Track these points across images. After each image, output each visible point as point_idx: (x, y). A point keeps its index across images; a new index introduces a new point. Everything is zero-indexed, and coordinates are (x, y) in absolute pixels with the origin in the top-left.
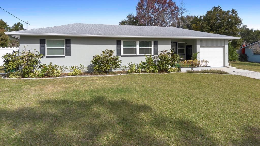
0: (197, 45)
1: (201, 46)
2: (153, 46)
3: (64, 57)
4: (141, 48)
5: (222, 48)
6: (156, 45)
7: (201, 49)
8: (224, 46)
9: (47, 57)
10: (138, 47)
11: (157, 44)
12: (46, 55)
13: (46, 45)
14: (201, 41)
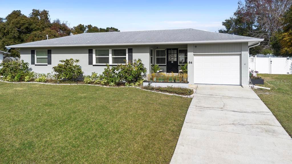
0: (188, 53)
1: (194, 54)
2: (127, 55)
3: (47, 65)
4: (114, 57)
5: (239, 56)
6: (130, 54)
7: (195, 57)
8: (240, 53)
9: (36, 65)
10: (110, 56)
11: (132, 53)
12: (36, 63)
13: (35, 55)
14: (196, 47)
